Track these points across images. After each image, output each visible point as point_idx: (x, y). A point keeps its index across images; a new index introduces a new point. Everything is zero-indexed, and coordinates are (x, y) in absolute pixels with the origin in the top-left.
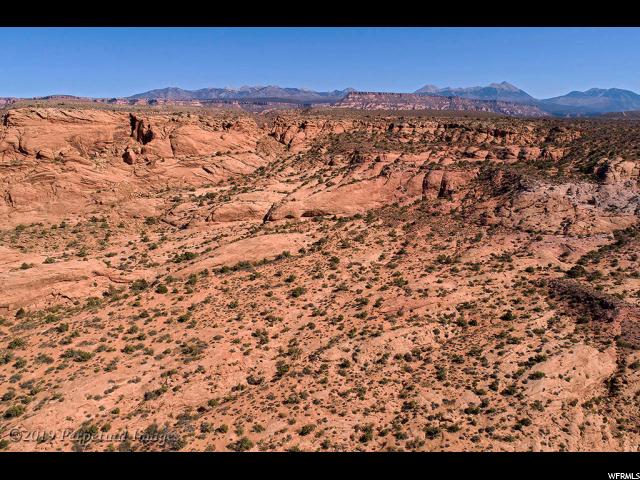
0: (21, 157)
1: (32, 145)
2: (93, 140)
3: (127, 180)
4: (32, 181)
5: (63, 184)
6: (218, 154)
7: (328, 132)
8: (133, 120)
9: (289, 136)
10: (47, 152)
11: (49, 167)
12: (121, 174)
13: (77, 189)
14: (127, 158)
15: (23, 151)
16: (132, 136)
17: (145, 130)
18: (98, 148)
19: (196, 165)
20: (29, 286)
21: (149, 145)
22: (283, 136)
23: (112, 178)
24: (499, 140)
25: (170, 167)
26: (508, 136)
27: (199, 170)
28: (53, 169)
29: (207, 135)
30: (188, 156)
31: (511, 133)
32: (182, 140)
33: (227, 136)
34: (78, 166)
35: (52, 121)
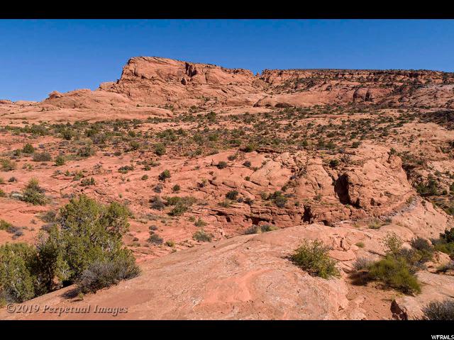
0: (135, 77)
1: (140, 72)
2: (168, 73)
3: (182, 92)
4: (139, 87)
5: (153, 90)
6: (231, 84)
7: (295, 77)
8: (187, 65)
9: (271, 78)
10: (147, 76)
11: (147, 81)
12: (180, 89)
13: (159, 93)
14: (183, 82)
15: (136, 75)
16: (186, 73)
17: (193, 70)
18: (169, 77)
19: (218, 88)
20: (140, 113)
21: (194, 77)
22: (268, 79)
23: (175, 90)
24: (413, 79)
25: (205, 89)
26: (420, 77)
27: (220, 91)
28: (148, 83)
29: (225, 75)
30: (214, 84)
31: (422, 75)
32: (211, 75)
33: (235, 76)
34: (160, 83)
35: (150, 61)
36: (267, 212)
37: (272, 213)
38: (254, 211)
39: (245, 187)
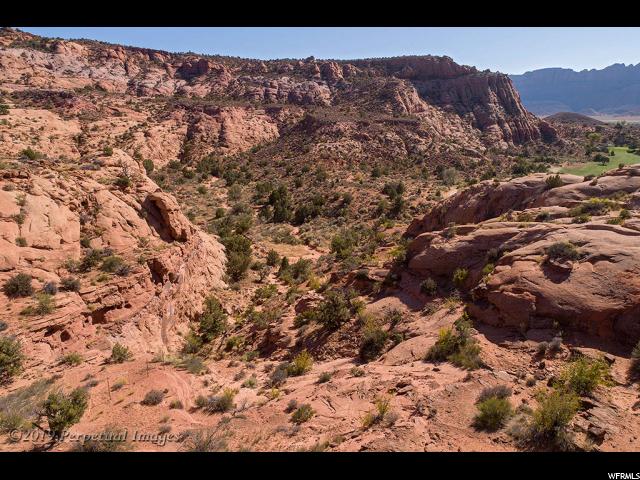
36: (112, 292)
37: (120, 289)
38: (91, 298)
39: (30, 261)
